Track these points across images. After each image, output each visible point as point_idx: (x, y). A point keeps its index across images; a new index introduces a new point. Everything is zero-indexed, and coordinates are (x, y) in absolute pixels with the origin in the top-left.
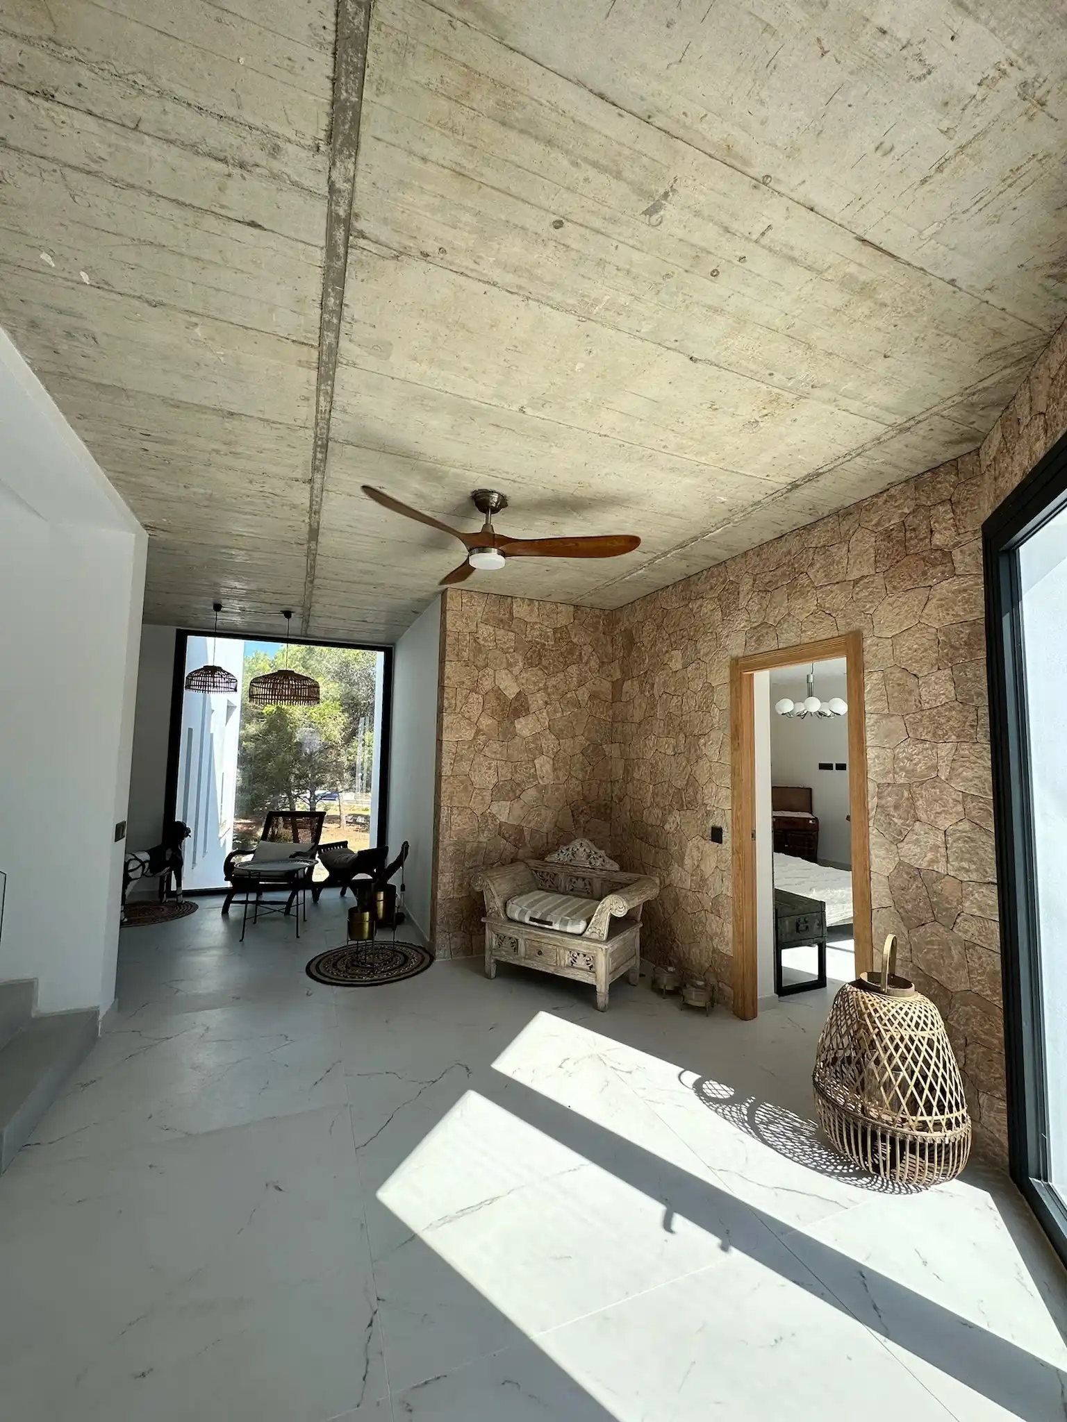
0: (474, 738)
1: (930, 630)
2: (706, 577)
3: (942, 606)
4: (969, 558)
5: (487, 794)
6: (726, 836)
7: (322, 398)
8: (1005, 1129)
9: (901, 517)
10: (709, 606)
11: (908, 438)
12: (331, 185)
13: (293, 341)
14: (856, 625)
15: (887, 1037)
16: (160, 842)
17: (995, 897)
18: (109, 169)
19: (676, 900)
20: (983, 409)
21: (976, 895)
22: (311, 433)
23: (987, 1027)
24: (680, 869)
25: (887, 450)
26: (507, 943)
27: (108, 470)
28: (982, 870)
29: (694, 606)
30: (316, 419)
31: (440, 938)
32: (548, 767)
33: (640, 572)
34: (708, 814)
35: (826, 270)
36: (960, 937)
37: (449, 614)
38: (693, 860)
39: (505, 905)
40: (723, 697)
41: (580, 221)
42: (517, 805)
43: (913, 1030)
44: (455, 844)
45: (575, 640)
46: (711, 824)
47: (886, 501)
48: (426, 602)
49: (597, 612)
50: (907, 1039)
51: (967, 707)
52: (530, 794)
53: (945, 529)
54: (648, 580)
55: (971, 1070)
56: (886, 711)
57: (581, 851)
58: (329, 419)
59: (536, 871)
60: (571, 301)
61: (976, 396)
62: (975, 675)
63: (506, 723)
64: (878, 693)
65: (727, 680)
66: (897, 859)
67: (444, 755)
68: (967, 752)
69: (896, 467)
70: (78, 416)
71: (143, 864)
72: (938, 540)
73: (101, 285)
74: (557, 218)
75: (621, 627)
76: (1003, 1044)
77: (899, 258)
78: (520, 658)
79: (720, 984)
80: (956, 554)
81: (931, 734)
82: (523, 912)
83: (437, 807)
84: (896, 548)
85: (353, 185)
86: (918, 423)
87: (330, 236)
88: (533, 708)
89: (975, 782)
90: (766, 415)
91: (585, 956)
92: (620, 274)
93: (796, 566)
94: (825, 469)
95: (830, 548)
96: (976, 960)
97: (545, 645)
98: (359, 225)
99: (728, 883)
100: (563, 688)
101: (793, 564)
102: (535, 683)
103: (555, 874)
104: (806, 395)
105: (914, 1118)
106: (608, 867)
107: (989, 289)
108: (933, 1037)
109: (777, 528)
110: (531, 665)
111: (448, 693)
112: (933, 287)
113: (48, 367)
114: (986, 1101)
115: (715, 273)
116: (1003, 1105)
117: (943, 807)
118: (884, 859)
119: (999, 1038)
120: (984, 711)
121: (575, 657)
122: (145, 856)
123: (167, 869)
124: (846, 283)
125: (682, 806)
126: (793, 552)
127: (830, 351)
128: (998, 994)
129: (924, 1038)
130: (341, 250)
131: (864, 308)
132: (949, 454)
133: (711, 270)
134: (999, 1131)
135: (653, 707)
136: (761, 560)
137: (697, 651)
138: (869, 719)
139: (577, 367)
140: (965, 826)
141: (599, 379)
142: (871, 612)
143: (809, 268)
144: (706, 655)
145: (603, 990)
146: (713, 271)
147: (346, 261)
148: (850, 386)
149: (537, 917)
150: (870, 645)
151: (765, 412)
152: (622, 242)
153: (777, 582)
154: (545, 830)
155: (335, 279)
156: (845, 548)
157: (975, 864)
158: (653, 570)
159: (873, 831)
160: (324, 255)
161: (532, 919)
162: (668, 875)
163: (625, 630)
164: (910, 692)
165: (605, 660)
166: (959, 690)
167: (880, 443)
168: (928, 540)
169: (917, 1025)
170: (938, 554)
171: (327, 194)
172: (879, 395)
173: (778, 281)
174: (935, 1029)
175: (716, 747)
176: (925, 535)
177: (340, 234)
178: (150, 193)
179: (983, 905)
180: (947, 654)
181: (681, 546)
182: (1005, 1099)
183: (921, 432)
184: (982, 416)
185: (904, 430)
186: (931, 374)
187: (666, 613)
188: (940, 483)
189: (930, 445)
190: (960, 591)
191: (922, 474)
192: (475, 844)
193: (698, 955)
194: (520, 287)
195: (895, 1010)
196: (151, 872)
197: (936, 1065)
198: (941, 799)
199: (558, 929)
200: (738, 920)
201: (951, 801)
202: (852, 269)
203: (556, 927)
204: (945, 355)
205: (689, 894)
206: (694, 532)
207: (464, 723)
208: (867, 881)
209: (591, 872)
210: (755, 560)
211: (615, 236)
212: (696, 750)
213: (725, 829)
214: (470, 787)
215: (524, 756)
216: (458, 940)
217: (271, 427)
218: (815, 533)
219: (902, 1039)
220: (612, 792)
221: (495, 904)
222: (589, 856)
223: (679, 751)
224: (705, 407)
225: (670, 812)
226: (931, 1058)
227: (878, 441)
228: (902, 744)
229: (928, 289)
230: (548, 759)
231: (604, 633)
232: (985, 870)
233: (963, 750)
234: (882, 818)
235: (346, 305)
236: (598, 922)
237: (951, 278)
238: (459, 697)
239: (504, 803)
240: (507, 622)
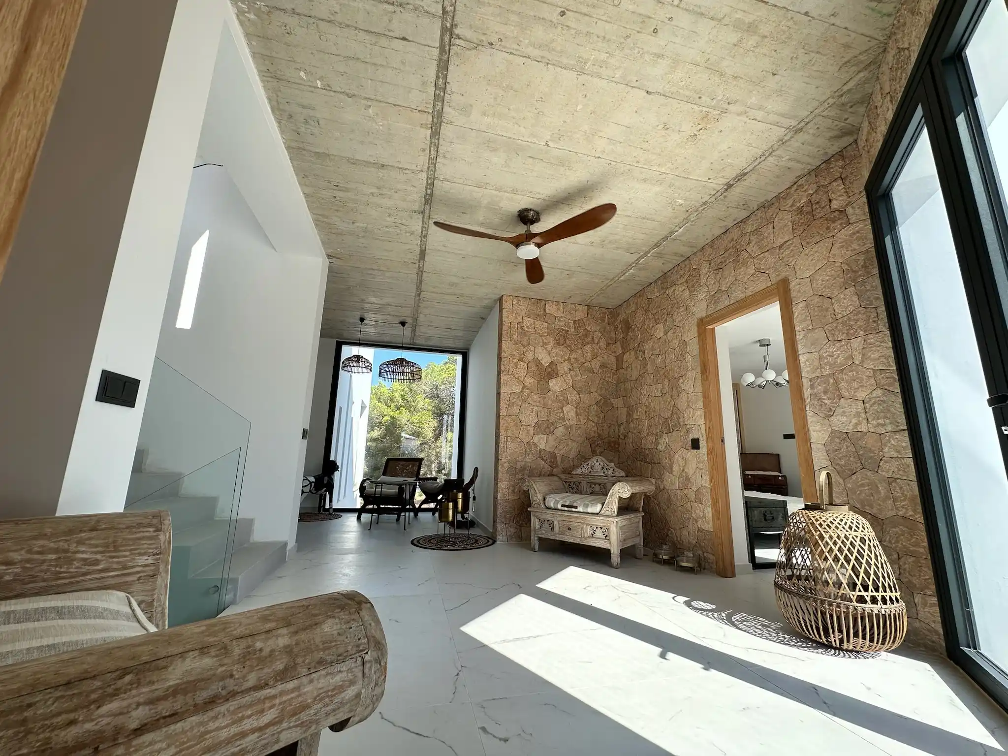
0: (521, 392)
1: (836, 264)
2: (676, 271)
3: (843, 246)
4: (859, 211)
5: (531, 429)
6: (702, 443)
7: (432, 149)
8: (939, 619)
9: (807, 197)
10: (680, 289)
11: (802, 137)
12: (444, 9)
13: (419, 111)
14: (783, 275)
15: (826, 536)
16: (321, 473)
17: (907, 439)
18: (339, 18)
19: (669, 499)
20: (851, 107)
21: (893, 441)
22: (425, 175)
23: (914, 540)
24: (671, 475)
25: (789, 149)
26: (546, 525)
27: (314, 214)
28: (895, 422)
29: (670, 292)
30: (429, 164)
31: (499, 527)
32: (572, 414)
33: (631, 271)
34: (688, 431)
35: (723, 18)
36: (884, 476)
37: (504, 311)
38: (680, 466)
39: (544, 499)
40: (694, 347)
41: (575, 10)
42: (551, 438)
43: (847, 531)
44: (509, 462)
45: (589, 329)
46: (691, 437)
47: (797, 189)
48: (490, 309)
49: (604, 310)
50: (842, 536)
51: (869, 310)
52: (560, 431)
53: (840, 196)
54: (637, 278)
55: (906, 578)
56: (811, 327)
57: (597, 464)
58: (436, 164)
59: (566, 482)
60: (572, 62)
61: (844, 97)
62: (872, 287)
63: (543, 382)
64: (804, 316)
65: (696, 335)
66: (830, 430)
67: (502, 402)
68: (872, 340)
69: (798, 162)
70: (303, 175)
71: (311, 483)
72: (835, 204)
73: (327, 87)
74: (563, 10)
75: (621, 318)
76: (928, 551)
77: (768, 3)
78: (551, 340)
79: (705, 554)
80: (850, 210)
81: (845, 335)
82: (557, 502)
83: (497, 436)
84: (806, 217)
85: (455, 7)
86: (806, 124)
87: (442, 40)
88: (561, 372)
89: (881, 360)
90: (701, 129)
91: (601, 528)
92: (599, 40)
93: (738, 247)
94: (748, 170)
95: (760, 230)
96: (899, 491)
97: (568, 331)
98: (457, 31)
99: (706, 478)
100: (582, 360)
101: (736, 246)
102: (562, 357)
103: (579, 483)
104: (725, 111)
105: (854, 593)
106: (617, 474)
107: (833, 15)
108: (865, 537)
109: (723, 224)
110: (559, 344)
111: (504, 361)
112: (794, 19)
113: (294, 144)
114: (920, 600)
115: (655, 31)
116: (935, 600)
117: (860, 383)
118: (820, 431)
119: (924, 547)
120: (882, 309)
121: (589, 339)
122: (312, 479)
123: (324, 489)
124: (737, 26)
125: (669, 429)
126: (736, 238)
127: (735, 75)
128: (919, 513)
129: (857, 537)
130: (447, 48)
131: (752, 41)
132: (834, 148)
133: (653, 29)
134: (934, 622)
135: (645, 365)
136: (714, 249)
137: (674, 321)
138: (799, 335)
139: (578, 108)
140: (879, 392)
141: (592, 115)
142: (793, 263)
143: (712, 18)
144: (680, 321)
145: (616, 552)
146: (654, 30)
147: (449, 54)
148: (753, 100)
149: (567, 504)
150: (794, 286)
151: (700, 127)
152: (599, 19)
153: (725, 261)
154: (571, 457)
155: (443, 66)
156: (771, 227)
157: (889, 419)
158: (640, 269)
159: (809, 413)
160: (438, 52)
161: (563, 506)
162: (662, 482)
163: (623, 320)
164: (827, 310)
165: (610, 342)
166: (862, 299)
167: (783, 143)
168: (828, 207)
169: (850, 528)
170: (836, 214)
171: (441, 15)
172: (776, 105)
173: (694, 30)
174: (866, 532)
175: (691, 382)
176: (826, 204)
177: (447, 38)
178: (356, 28)
179: (899, 448)
180: (850, 277)
181: (657, 245)
182: (936, 594)
183: (811, 131)
184: (852, 113)
185: (798, 131)
186: (807, 84)
187: (650, 301)
188: (832, 168)
189: (820, 141)
190: (854, 234)
191: (820, 165)
192: (523, 463)
193: (688, 535)
194: (542, 57)
195: (832, 518)
196: (315, 490)
197: (868, 555)
198: (858, 378)
199: (582, 511)
200: (715, 502)
201: (865, 377)
202: (739, 15)
203: (580, 509)
204: (814, 68)
205: (678, 491)
206: (665, 233)
207: (515, 381)
208: (808, 451)
209: (604, 479)
210: (709, 251)
211: (594, 16)
212: (677, 388)
213: (701, 439)
214: (519, 424)
215: (555, 405)
216: (513, 530)
217: (404, 173)
218: (750, 222)
219: (838, 537)
220: (619, 432)
221: (537, 497)
222: (603, 468)
223: (665, 392)
224: (660, 127)
225: (661, 437)
226: (864, 550)
227: (782, 142)
228: (825, 347)
229: (792, 21)
230: (573, 407)
231: (609, 324)
232: (896, 422)
233: (869, 339)
234: (816, 402)
235: (448, 83)
236: (610, 503)
237: (805, 11)
238: (511, 364)
239: (543, 436)
240: (544, 316)
